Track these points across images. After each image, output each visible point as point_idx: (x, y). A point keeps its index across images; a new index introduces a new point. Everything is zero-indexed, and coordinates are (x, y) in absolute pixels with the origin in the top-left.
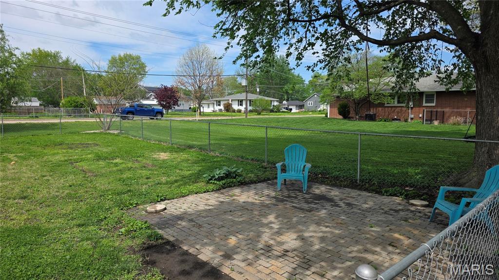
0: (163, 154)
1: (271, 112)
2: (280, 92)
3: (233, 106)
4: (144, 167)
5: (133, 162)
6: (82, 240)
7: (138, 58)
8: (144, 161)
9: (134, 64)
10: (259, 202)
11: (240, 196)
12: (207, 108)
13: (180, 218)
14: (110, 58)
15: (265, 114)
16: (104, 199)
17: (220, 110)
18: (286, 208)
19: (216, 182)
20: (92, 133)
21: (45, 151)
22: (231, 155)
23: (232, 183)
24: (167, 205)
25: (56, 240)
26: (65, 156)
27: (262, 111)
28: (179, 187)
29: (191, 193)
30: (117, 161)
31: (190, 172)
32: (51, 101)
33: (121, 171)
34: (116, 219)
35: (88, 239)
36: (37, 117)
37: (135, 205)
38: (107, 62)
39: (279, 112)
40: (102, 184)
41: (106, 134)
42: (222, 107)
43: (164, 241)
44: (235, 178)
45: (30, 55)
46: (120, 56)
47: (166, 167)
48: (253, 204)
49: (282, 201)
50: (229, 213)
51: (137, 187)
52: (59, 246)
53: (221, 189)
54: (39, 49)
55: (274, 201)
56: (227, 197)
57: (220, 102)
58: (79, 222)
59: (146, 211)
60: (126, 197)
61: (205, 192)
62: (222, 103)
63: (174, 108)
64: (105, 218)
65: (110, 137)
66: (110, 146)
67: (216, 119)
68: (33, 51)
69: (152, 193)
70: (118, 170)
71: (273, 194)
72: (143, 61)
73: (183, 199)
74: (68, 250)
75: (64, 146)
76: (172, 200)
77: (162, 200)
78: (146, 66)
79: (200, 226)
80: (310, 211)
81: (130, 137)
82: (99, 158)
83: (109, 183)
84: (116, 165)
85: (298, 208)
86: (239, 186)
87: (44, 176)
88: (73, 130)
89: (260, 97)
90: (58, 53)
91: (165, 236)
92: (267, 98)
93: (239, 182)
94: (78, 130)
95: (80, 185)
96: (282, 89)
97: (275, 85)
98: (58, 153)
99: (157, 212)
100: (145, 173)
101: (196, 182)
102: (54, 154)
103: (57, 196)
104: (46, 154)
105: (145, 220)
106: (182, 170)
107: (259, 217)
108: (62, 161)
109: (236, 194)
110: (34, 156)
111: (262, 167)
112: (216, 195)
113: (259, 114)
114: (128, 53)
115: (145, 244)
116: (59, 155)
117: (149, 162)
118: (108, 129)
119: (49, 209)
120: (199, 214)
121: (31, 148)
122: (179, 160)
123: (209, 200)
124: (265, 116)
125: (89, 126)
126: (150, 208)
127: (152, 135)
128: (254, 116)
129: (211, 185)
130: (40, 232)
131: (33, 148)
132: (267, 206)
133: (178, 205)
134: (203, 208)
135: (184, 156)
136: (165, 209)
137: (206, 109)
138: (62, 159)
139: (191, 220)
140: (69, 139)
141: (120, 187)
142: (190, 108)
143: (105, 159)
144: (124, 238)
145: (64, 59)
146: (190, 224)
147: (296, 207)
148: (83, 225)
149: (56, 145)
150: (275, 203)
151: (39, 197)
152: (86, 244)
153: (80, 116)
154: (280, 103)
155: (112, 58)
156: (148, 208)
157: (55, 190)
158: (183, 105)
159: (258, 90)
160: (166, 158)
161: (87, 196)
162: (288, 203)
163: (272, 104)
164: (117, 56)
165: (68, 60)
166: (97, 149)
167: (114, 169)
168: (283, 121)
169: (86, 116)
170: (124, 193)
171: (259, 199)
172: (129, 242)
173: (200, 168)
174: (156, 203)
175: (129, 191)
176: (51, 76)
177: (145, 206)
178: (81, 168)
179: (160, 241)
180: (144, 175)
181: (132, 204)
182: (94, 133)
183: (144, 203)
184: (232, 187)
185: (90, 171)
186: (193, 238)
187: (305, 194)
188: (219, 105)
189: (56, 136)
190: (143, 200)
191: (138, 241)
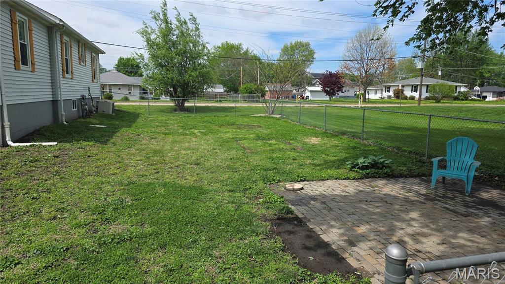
0: (315, 138)
1: (455, 100)
2: (472, 75)
3: (404, 92)
4: (294, 149)
5: (286, 143)
6: (229, 203)
7: (308, 45)
8: (296, 144)
9: (304, 51)
10: (403, 196)
11: (382, 188)
12: (374, 95)
13: (314, 198)
14: (282, 47)
15: (446, 101)
16: (253, 173)
17: (389, 97)
18: (435, 208)
19: (358, 170)
20: (258, 117)
21: (220, 130)
22: (385, 145)
23: (377, 174)
24: (305, 186)
25: (211, 199)
26: (233, 134)
27: (442, 99)
28: (321, 170)
29: (330, 178)
30: (272, 142)
31: (336, 158)
32: (232, 88)
33: (273, 151)
34: (258, 190)
35: (233, 203)
36: (220, 101)
37: (277, 182)
38: (280, 51)
39: (466, 100)
40: (255, 160)
41: (269, 117)
42: (391, 94)
43: (293, 216)
44: (381, 169)
45: (219, 47)
46: (291, 44)
47: (314, 151)
48: (395, 197)
49: (432, 200)
50: (365, 203)
51: (283, 166)
52: (212, 204)
53: (363, 179)
54: (227, 42)
55: (422, 199)
56: (367, 187)
57: (389, 88)
58: (230, 188)
59: (285, 188)
60: (271, 173)
61: (345, 179)
62: (392, 89)
63: (338, 94)
64: (250, 188)
65: (272, 121)
66: (269, 128)
67: (381, 107)
68: (222, 44)
69: (294, 173)
70: (271, 150)
71: (424, 191)
72: (312, 47)
73: (322, 182)
74: (217, 208)
75: (235, 127)
76: (311, 182)
77: (301, 181)
78: (314, 53)
79: (330, 209)
80: (466, 216)
81: (289, 121)
82: (258, 138)
83: (260, 160)
84: (270, 145)
85: (451, 211)
86: (384, 178)
87: (215, 149)
88: (245, 113)
89: (441, 81)
90: (240, 45)
91: (296, 212)
92: (450, 83)
93: (385, 174)
94: (248, 113)
95: (238, 159)
96: (475, 73)
97: (465, 67)
98: (229, 132)
99: (294, 190)
100: (293, 154)
101: (338, 168)
102: (226, 132)
103: (220, 166)
104: (220, 132)
105: (282, 195)
106: (328, 155)
107: (397, 212)
108: (230, 138)
109: (379, 185)
110: (212, 133)
111: (420, 161)
112: (357, 183)
113: (438, 101)
114: (299, 41)
115: (276, 215)
116: (228, 134)
117: (299, 145)
118: (272, 114)
119: (212, 175)
120: (334, 198)
121: (211, 126)
122: (328, 145)
123: (347, 187)
124: (446, 104)
125: (258, 110)
126: (289, 186)
127: (309, 120)
128: (432, 104)
129: (353, 172)
130: (202, 191)
131: (213, 127)
132: (412, 203)
133: (315, 187)
134: (339, 194)
135: (335, 141)
136: (302, 189)
137: (372, 96)
138: (231, 137)
139: (324, 203)
140: (240, 121)
141: (269, 165)
142: (355, 95)
143: (263, 139)
144: (260, 207)
145: (245, 50)
146: (322, 206)
147: (448, 209)
148: (232, 191)
149: (229, 125)
150: (422, 201)
151: (207, 164)
152: (231, 207)
153: (253, 101)
154: (470, 89)
155: (285, 46)
156: (287, 186)
157: (220, 161)
158: (348, 91)
159: (440, 73)
160: (316, 143)
161: (241, 168)
162: (439, 203)
163: (458, 90)
164: (289, 44)
165: (247, 51)
166: (258, 130)
167: (268, 148)
168: (468, 111)
169: (257, 102)
170: (270, 170)
171: (405, 194)
172: (264, 211)
173: (347, 155)
174: (295, 183)
175: (275, 169)
176: (234, 65)
177: (285, 183)
178: (242, 145)
179: (290, 215)
180: (291, 156)
181: (274, 180)
182: (260, 116)
183: (285, 181)
184: (376, 178)
185: (249, 149)
186: (321, 219)
187: (467, 196)
188: (389, 91)
189: (230, 118)
190: (284, 178)
191: (271, 212)
